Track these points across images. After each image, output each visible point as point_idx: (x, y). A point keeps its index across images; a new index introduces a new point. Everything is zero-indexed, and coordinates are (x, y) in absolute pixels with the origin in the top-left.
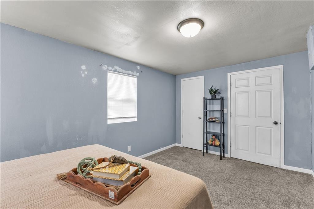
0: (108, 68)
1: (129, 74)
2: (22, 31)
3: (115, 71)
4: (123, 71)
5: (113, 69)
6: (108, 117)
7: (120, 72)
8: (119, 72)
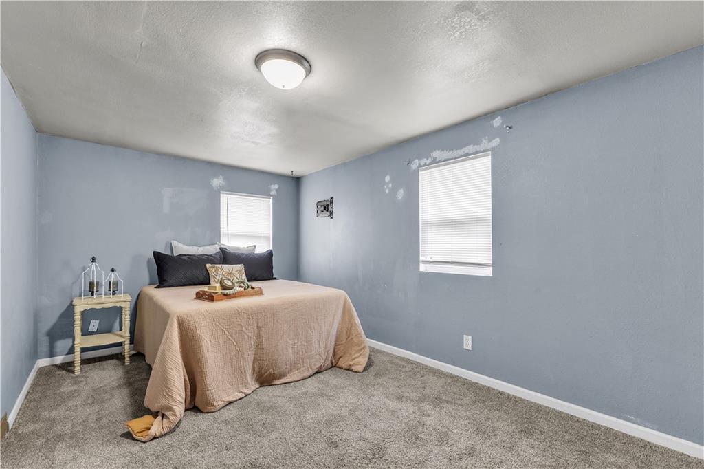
0: (419, 164)
1: (468, 154)
2: (345, 164)
3: (434, 162)
4: (451, 154)
5: (429, 161)
6: (421, 258)
7: (443, 160)
8: (440, 161)
